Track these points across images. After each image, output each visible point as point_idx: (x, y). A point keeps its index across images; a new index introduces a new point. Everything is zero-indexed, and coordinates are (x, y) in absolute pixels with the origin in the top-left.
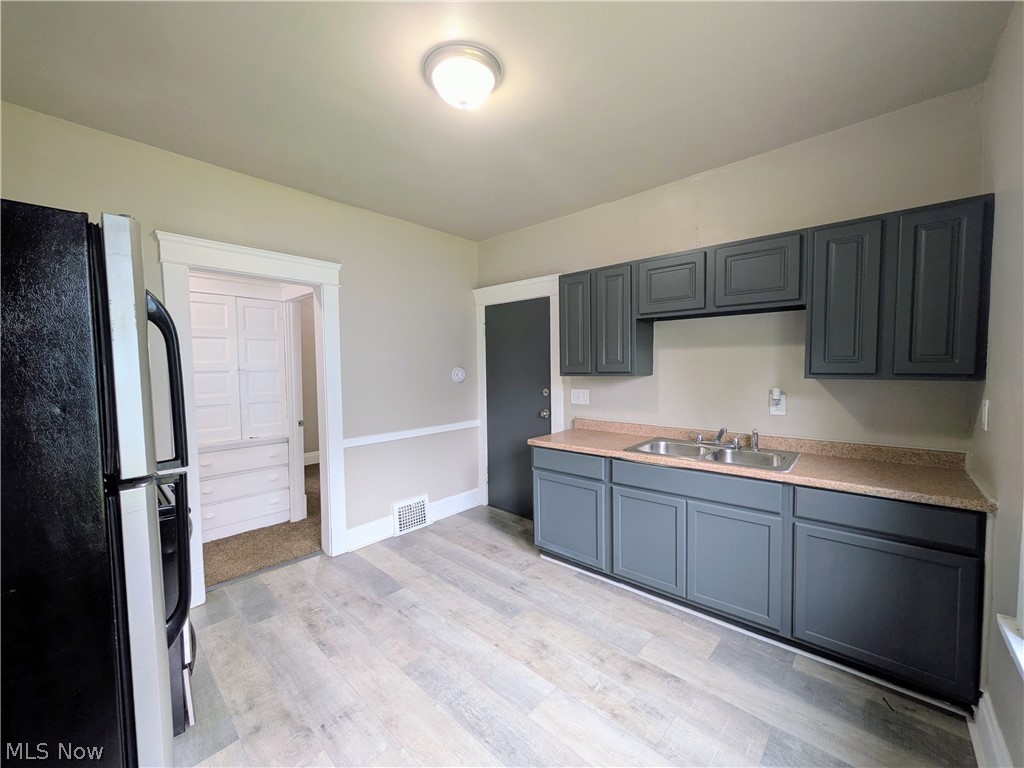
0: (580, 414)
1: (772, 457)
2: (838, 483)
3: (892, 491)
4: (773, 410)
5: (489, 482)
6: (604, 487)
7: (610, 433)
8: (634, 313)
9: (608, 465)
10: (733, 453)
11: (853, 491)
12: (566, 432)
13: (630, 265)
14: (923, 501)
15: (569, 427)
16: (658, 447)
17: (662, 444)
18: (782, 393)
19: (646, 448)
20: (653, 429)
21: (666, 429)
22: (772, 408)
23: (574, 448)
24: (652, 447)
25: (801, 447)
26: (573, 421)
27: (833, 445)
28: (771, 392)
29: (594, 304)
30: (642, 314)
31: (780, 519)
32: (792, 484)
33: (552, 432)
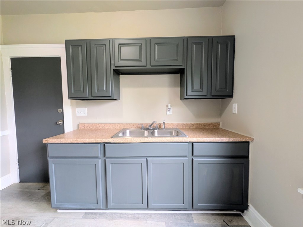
0: (83, 121)
1: (172, 131)
2: (209, 139)
3: (226, 139)
4: (168, 113)
5: (19, 168)
6: (100, 161)
7: (100, 129)
8: (112, 67)
9: (102, 147)
10: (158, 132)
11: (214, 141)
12: (74, 131)
13: (109, 40)
14: (235, 141)
15: (76, 128)
16: (126, 133)
17: (128, 132)
18: (171, 106)
19: (121, 135)
20: (121, 125)
21: (127, 124)
22: (167, 112)
23: (79, 141)
24: (123, 133)
25: (178, 126)
26: (78, 125)
27: (187, 124)
28: (167, 106)
29: (89, 59)
30: (116, 67)
31: (188, 159)
32: (191, 142)
33: (65, 132)
